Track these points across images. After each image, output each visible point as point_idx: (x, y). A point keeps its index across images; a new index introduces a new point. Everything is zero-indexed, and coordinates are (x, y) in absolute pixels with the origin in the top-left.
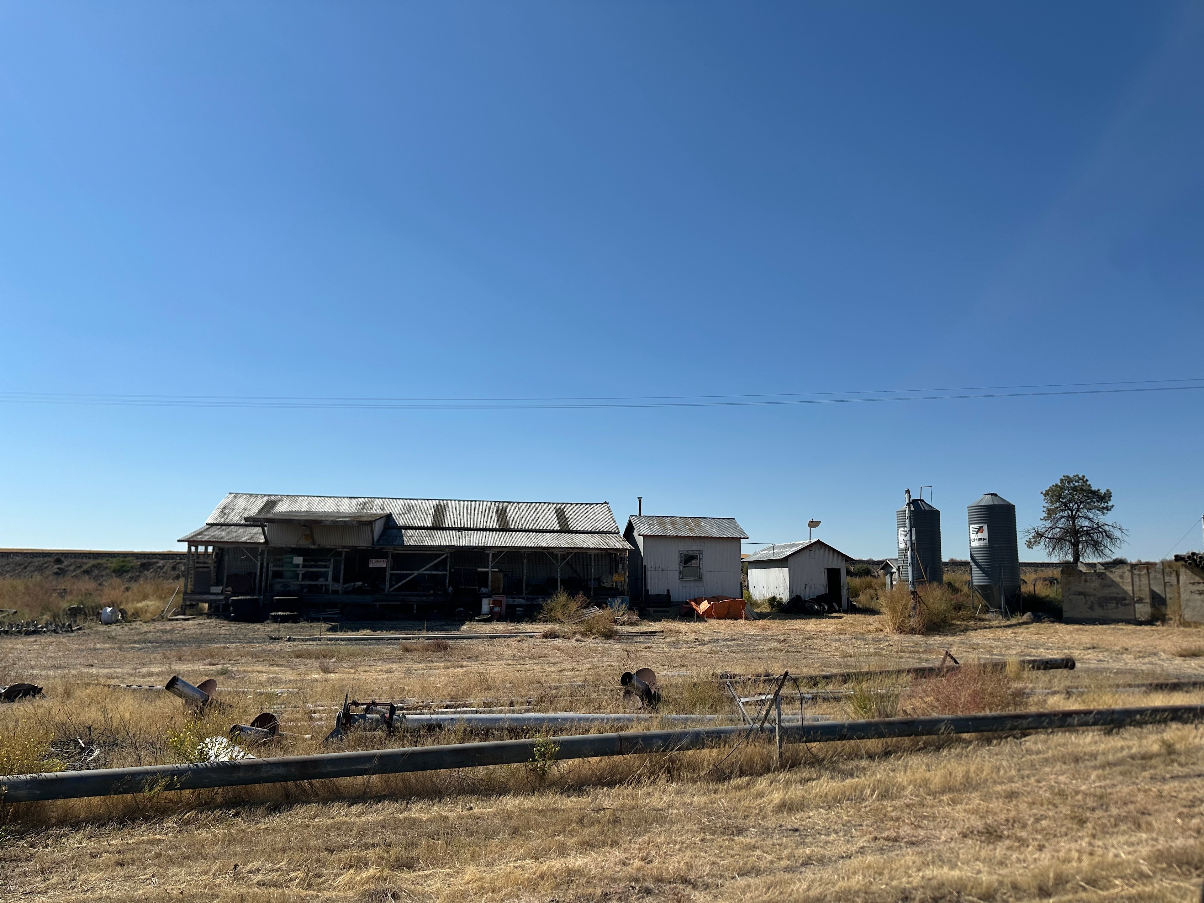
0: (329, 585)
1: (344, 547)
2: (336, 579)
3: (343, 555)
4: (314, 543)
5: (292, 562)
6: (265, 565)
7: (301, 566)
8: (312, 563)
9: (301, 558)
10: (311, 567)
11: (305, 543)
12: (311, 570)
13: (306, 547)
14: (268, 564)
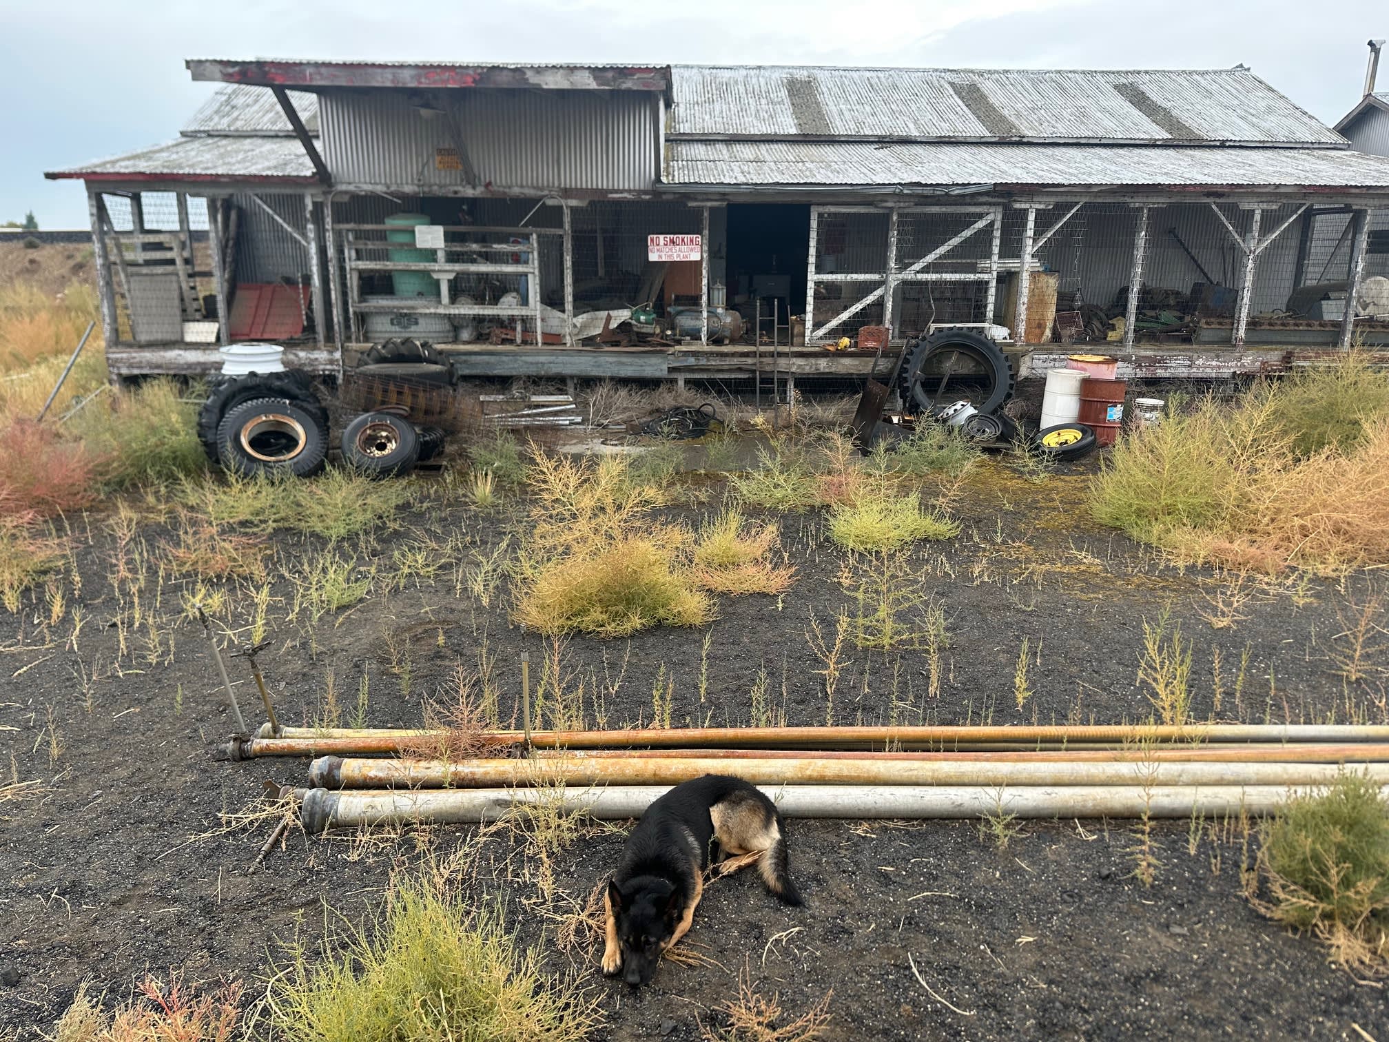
0: (532, 319)
1: (567, 193)
2: (552, 299)
3: (567, 219)
4: (471, 180)
5: (412, 244)
6: (331, 252)
7: (441, 255)
8: (475, 247)
9: (439, 231)
10: (473, 261)
11: (445, 182)
12: (473, 268)
13: (448, 192)
14: (340, 251)
